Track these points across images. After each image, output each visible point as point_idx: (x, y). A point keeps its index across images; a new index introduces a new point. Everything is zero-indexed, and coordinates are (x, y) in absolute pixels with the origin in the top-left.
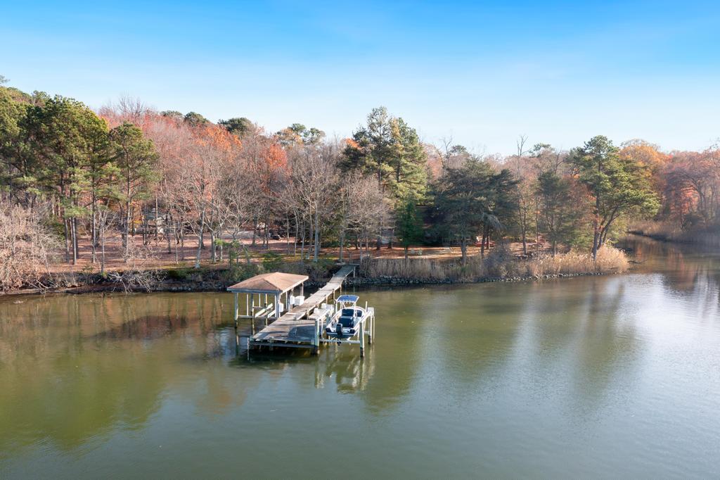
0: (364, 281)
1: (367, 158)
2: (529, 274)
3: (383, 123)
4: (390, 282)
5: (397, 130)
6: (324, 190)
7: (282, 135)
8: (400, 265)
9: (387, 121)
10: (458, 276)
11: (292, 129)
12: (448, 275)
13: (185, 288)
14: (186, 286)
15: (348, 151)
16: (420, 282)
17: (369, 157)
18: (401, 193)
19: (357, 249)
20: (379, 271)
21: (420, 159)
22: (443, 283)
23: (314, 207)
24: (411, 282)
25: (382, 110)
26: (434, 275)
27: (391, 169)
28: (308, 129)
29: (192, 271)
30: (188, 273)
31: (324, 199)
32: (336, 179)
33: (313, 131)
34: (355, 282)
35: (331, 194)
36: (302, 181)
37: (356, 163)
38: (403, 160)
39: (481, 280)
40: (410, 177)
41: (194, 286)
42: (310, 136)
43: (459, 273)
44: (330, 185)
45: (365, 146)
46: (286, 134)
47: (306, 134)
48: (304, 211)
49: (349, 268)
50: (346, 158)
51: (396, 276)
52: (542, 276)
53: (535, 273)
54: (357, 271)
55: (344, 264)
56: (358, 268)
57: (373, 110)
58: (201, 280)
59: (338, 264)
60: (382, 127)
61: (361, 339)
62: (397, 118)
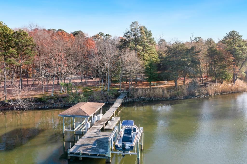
0: (132, 100)
1: (130, 43)
2: (208, 94)
3: (137, 28)
4: (144, 100)
5: (143, 31)
6: (112, 58)
7: (95, 37)
8: (148, 91)
9: (138, 27)
10: (176, 96)
11: (99, 34)
12: (171, 96)
13: (45, 107)
14: (46, 106)
15: (122, 40)
16: (158, 100)
17: (132, 43)
18: (146, 58)
19: (127, 83)
20: (138, 95)
21: (153, 43)
22: (169, 100)
23: (107, 65)
24: (154, 100)
25: (136, 23)
26: (164, 96)
27: (141, 48)
28: (105, 34)
29: (49, 98)
30: (47, 99)
31: (112, 62)
32: (117, 53)
33: (107, 35)
34: (127, 100)
35: (115, 59)
36: (102, 54)
37: (125, 46)
38: (146, 44)
39: (186, 98)
40: (149, 51)
41: (49, 106)
42: (106, 37)
43: (176, 95)
44: (114, 55)
45: (130, 38)
46: (96, 36)
47: (104, 36)
48: (103, 68)
49: (124, 94)
50: (121, 44)
51: (147, 97)
52: (214, 94)
53: (210, 93)
54: (128, 95)
55: (122, 91)
56: (128, 93)
57: (133, 23)
58: (53, 102)
59: (119, 92)
60: (136, 30)
61: (137, 151)
62: (143, 25)
